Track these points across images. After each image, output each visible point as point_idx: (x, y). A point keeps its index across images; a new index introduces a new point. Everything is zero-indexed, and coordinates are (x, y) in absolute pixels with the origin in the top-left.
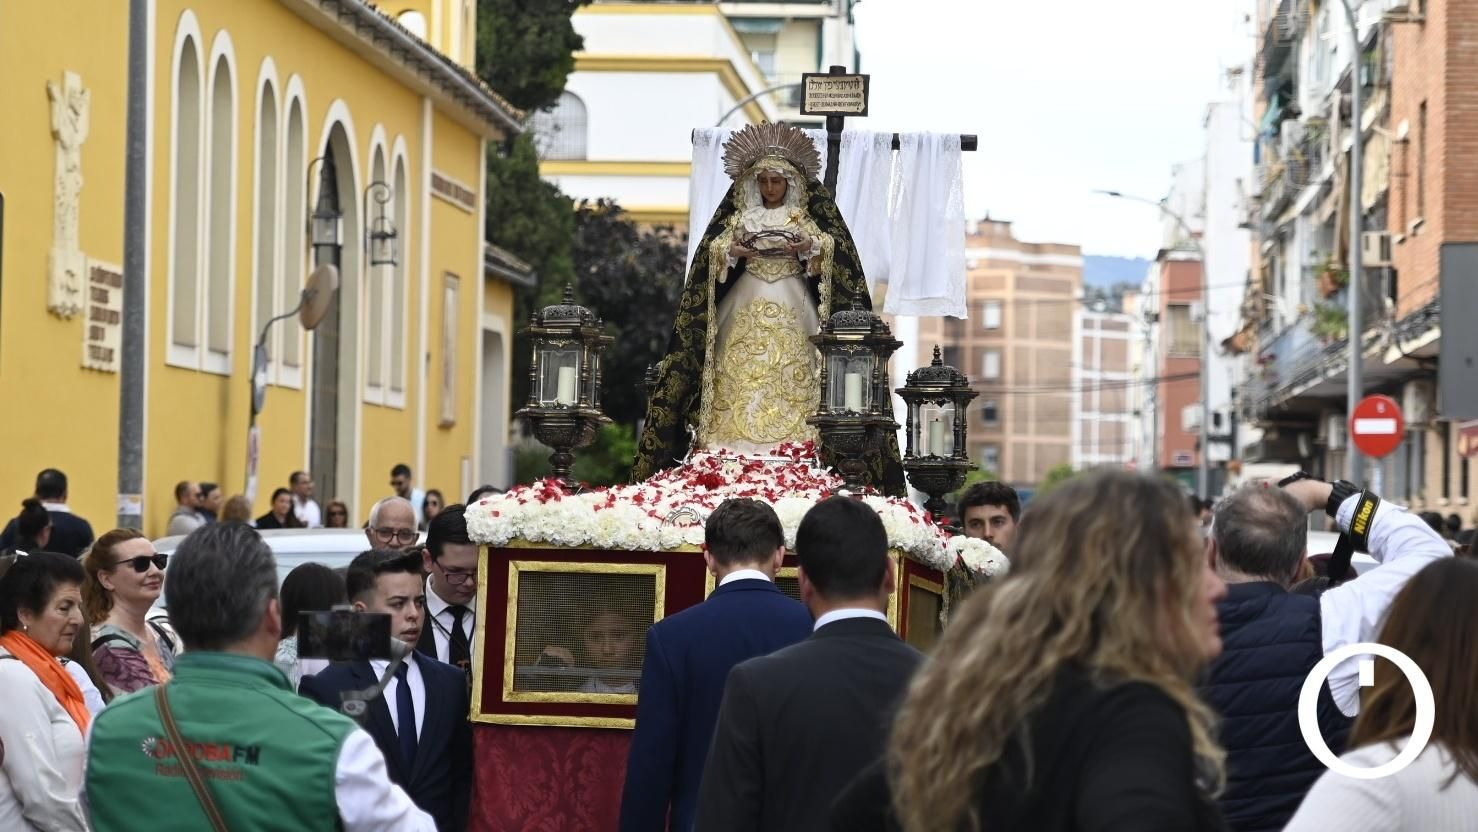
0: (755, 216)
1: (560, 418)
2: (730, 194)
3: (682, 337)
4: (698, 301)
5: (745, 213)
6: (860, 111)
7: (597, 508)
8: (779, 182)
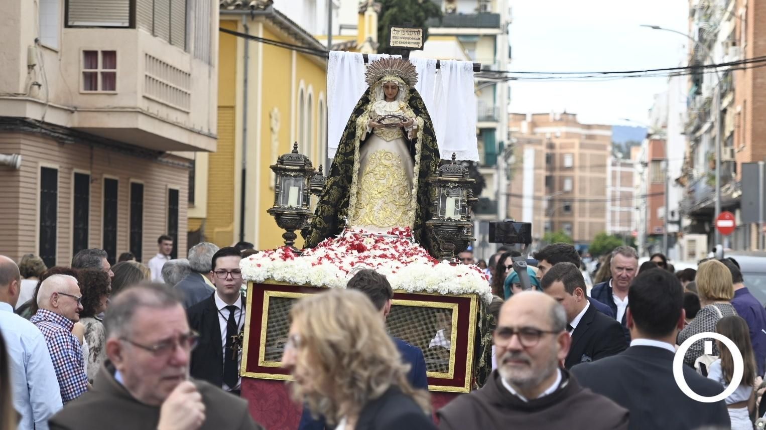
0: (381, 106)
1: (291, 214)
2: (367, 92)
3: (340, 168)
4: (349, 149)
5: (375, 103)
6: (419, 47)
7: (313, 265)
8: (395, 88)
